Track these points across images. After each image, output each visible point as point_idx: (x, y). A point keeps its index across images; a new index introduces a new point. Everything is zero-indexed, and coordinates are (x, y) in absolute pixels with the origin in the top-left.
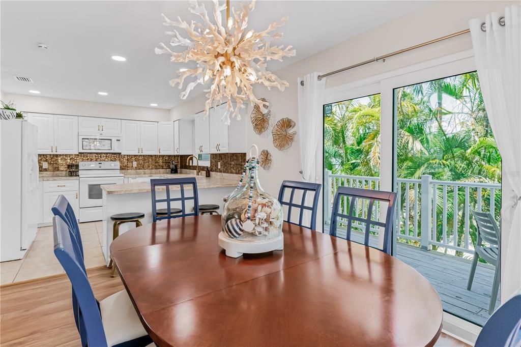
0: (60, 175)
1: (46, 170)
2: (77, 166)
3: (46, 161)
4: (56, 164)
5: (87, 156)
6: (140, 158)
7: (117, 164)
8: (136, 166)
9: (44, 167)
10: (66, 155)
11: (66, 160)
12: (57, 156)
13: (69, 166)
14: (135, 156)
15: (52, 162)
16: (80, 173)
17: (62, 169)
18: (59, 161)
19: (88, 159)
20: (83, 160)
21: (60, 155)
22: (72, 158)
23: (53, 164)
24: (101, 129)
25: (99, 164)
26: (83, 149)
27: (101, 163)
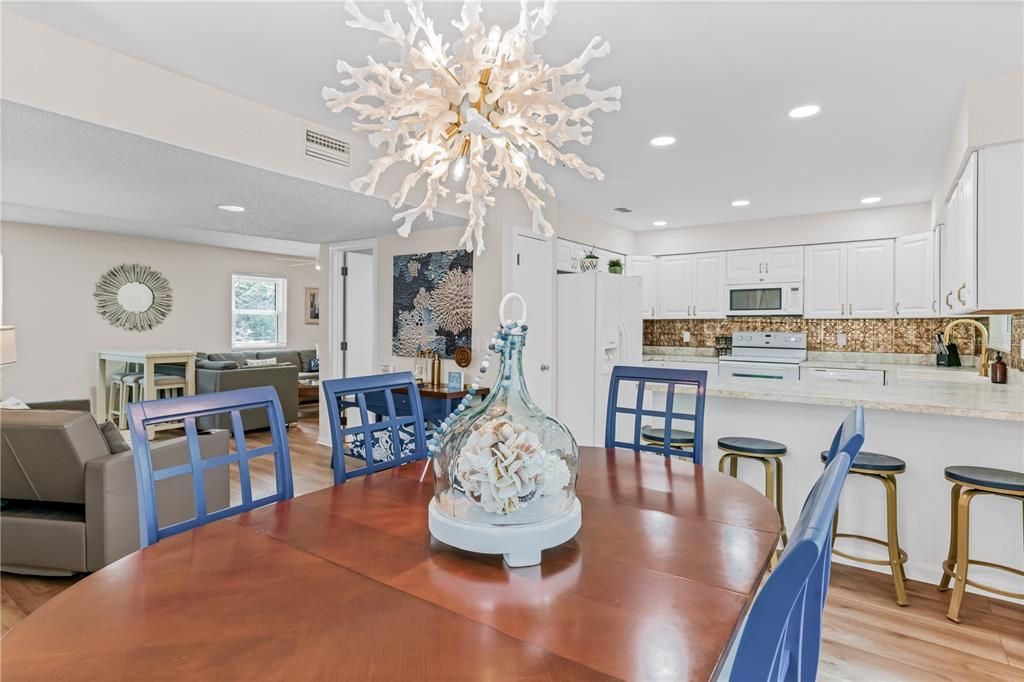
1: (687, 344)
2: (730, 340)
3: (688, 330)
4: (701, 335)
5: (748, 322)
6: (856, 326)
7: (800, 339)
8: (844, 343)
9: (685, 340)
10: (714, 320)
11: (715, 328)
12: (702, 321)
13: (719, 340)
14: (843, 321)
15: (696, 333)
16: (733, 351)
17: (708, 344)
18: (705, 330)
19: (748, 328)
20: (741, 330)
21: (706, 320)
22: (724, 325)
23: (697, 335)
24: (763, 270)
25: (767, 336)
26: (731, 309)
27: (769, 336)
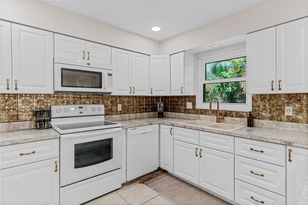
0: (22, 128)
2: (49, 112)
4: (14, 109)
5: (62, 97)
6: (125, 100)
7: (101, 108)
8: (121, 110)
10: (31, 95)
11: (31, 102)
12: (15, 96)
13: (36, 113)
14: (120, 97)
15: (7, 108)
16: (53, 123)
18: (19, 104)
19: (63, 101)
20: (56, 103)
21: (21, 95)
22: (40, 100)
23: (9, 110)
24: (86, 57)
25: (80, 108)
26: (62, 86)
27: (82, 108)
